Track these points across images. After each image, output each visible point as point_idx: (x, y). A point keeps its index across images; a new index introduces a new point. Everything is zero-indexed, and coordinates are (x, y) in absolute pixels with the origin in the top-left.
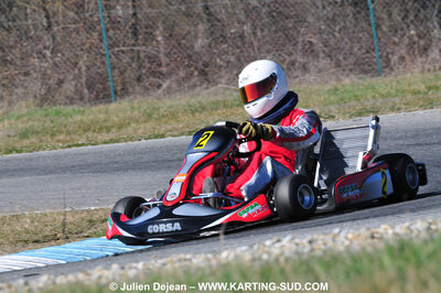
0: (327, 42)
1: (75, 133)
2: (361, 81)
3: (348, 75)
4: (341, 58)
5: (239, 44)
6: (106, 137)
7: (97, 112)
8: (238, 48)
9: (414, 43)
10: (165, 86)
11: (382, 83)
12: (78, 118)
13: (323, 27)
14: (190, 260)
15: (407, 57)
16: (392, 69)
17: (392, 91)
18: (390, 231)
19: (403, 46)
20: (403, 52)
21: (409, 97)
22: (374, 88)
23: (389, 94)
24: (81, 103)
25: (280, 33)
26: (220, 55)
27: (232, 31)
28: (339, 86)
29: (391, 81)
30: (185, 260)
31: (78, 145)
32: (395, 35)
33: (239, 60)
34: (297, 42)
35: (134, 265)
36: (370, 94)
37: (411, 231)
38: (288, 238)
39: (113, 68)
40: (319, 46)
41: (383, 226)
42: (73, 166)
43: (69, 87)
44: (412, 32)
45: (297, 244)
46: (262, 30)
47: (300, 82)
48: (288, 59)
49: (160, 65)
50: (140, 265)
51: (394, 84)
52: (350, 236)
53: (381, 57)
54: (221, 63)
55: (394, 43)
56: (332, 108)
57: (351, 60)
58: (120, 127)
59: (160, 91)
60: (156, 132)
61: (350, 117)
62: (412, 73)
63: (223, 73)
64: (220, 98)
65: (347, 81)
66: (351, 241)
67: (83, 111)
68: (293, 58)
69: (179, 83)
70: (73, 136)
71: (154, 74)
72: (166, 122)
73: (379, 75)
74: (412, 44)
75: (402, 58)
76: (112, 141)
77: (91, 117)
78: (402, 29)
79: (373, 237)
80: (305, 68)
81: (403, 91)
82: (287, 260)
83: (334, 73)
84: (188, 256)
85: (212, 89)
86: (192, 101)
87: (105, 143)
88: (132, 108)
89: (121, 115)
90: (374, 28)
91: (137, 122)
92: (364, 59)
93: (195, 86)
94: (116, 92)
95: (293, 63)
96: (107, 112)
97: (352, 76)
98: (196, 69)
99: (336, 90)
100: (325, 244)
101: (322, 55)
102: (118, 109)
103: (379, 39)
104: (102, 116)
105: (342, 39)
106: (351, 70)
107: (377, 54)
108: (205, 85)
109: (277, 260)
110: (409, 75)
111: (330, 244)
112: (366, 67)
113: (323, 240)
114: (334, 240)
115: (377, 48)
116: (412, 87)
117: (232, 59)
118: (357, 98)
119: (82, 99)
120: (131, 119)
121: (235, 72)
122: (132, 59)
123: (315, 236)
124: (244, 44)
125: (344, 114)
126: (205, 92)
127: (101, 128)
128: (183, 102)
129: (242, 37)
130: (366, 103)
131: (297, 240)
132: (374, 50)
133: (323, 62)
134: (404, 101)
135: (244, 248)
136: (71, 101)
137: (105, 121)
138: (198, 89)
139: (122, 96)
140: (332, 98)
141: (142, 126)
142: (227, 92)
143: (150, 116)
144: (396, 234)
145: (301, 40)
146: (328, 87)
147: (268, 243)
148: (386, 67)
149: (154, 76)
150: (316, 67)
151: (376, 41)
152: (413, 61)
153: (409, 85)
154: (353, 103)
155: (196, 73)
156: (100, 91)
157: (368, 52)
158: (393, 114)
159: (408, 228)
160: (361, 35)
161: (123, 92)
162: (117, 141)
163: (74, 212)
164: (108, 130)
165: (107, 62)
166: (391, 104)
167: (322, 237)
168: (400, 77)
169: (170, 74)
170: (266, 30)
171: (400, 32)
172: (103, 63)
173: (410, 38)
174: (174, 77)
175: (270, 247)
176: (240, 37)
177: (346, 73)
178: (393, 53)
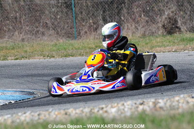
0: (54, 23)
2: (67, 41)
3: (62, 38)
4: (59, 30)
5: (15, 21)
8: (14, 23)
9: (91, 26)
11: (76, 43)
13: (52, 16)
15: (88, 32)
16: (81, 37)
18: (74, 112)
19: (87, 27)
22: (72, 45)
25: (33, 18)
27: (12, 15)
28: (57, 43)
32: (83, 22)
34: (40, 22)
36: (71, 47)
38: (29, 112)
40: (50, 24)
44: (91, 21)
45: (33, 116)
46: (25, 16)
47: (41, 40)
48: (36, 29)
51: (82, 43)
53: (77, 31)
55: (83, 25)
56: (54, 53)
57: (63, 32)
61: (61, 57)
65: (61, 41)
66: (57, 116)
68: (38, 29)
73: (75, 39)
74: (90, 27)
75: (86, 32)
78: (86, 20)
79: (66, 114)
80: (43, 34)
81: (85, 47)
83: (56, 37)
90: (74, 18)
92: (69, 31)
95: (38, 31)
97: (64, 39)
99: (56, 45)
100: (45, 116)
101: (51, 29)
103: (76, 23)
105: (60, 22)
106: (63, 36)
107: (75, 30)
110: (88, 40)
112: (70, 35)
113: (44, 114)
114: (49, 114)
115: (75, 27)
116: (89, 46)
118: (65, 49)
121: (12, 34)
124: (16, 21)
125: (59, 56)
129: (16, 18)
131: (33, 114)
132: (74, 28)
133: (51, 32)
134: (85, 52)
140: (54, 48)
144: (76, 113)
145: (42, 21)
146: (53, 43)
147: (20, 114)
148: (78, 36)
150: (48, 33)
151: (75, 24)
152: (90, 34)
154: (63, 51)
157: (71, 29)
158: (80, 57)
159: (82, 111)
160: (68, 21)
166: (79, 53)
167: (44, 113)
168: (84, 41)
170: (27, 16)
171: (85, 21)
173: (90, 23)
175: (20, 116)
176: (15, 18)
177: (61, 37)
178: (82, 30)
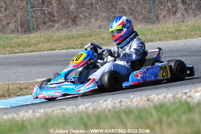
1: (15, 47)
6: (29, 49)
7: (24, 38)
10: (56, 26)
12: (16, 40)
14: (65, 109)
17: (160, 32)
20: (165, 13)
21: (167, 34)
23: (158, 33)
24: (17, 33)
26: (81, 13)
29: (159, 27)
30: (63, 109)
31: (15, 53)
33: (90, 15)
35: (39, 110)
37: (166, 98)
39: (33, 17)
41: (154, 95)
42: (13, 63)
43: (12, 26)
49: (54, 17)
50: (42, 111)
52: (138, 99)
54: (82, 16)
58: (35, 45)
59: (54, 29)
60: (51, 48)
62: (169, 23)
63: (83, 21)
64: (81, 32)
67: (18, 37)
69: (63, 25)
70: (13, 48)
71: (51, 21)
72: (56, 43)
76: (31, 51)
77: (22, 40)
82: (109, 110)
84: (64, 107)
85: (78, 28)
86: (68, 34)
87: (28, 52)
88: (41, 36)
89: (36, 39)
91: (43, 43)
93: (69, 27)
94: (33, 29)
96: (29, 38)
98: (70, 19)
102: (34, 36)
104: (27, 40)
108: (74, 27)
109: (104, 111)
111: (129, 103)
117: (87, 14)
119: (18, 31)
120: (40, 41)
122: (42, 14)
123: (122, 99)
126: (74, 30)
127: (26, 45)
128: (64, 34)
130: (147, 37)
135: (90, 104)
136: (13, 32)
137: (28, 42)
138: (71, 28)
139: (36, 31)
141: (45, 45)
142: (85, 30)
143: (49, 40)
149: (52, 22)
153: (167, 29)
155: (70, 21)
156: (26, 28)
161: (37, 29)
162: (34, 51)
163: (13, 84)
164: (30, 46)
165: (30, 15)
169: (59, 21)
172: (28, 15)
174: (60, 22)
